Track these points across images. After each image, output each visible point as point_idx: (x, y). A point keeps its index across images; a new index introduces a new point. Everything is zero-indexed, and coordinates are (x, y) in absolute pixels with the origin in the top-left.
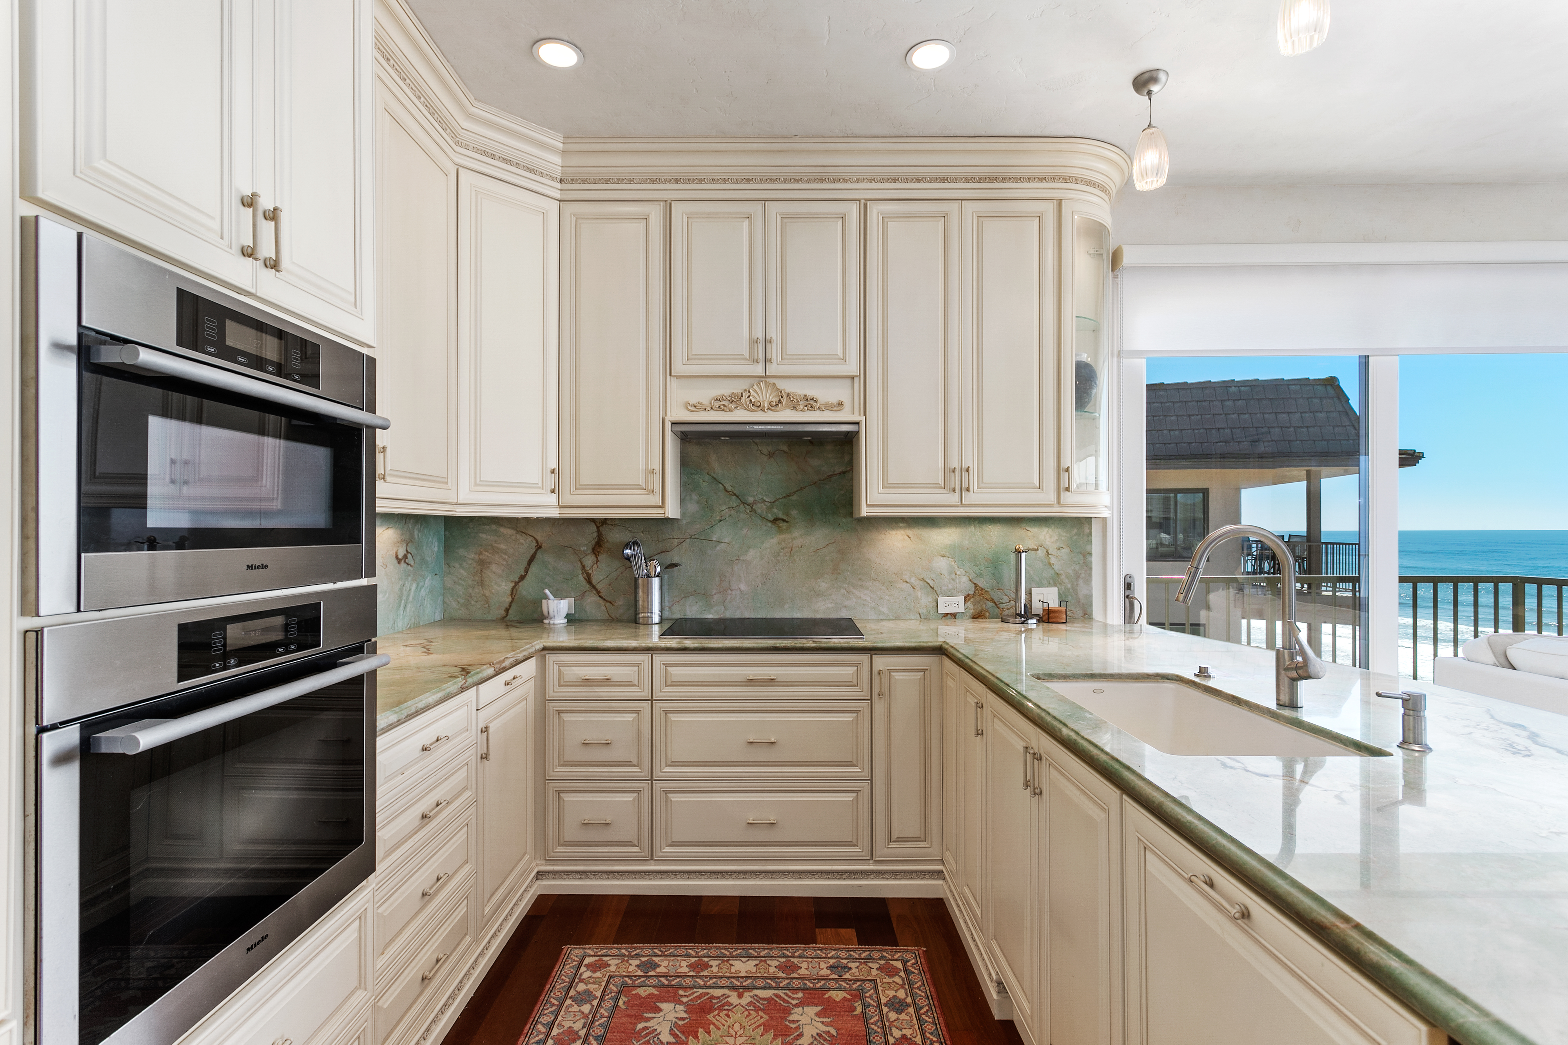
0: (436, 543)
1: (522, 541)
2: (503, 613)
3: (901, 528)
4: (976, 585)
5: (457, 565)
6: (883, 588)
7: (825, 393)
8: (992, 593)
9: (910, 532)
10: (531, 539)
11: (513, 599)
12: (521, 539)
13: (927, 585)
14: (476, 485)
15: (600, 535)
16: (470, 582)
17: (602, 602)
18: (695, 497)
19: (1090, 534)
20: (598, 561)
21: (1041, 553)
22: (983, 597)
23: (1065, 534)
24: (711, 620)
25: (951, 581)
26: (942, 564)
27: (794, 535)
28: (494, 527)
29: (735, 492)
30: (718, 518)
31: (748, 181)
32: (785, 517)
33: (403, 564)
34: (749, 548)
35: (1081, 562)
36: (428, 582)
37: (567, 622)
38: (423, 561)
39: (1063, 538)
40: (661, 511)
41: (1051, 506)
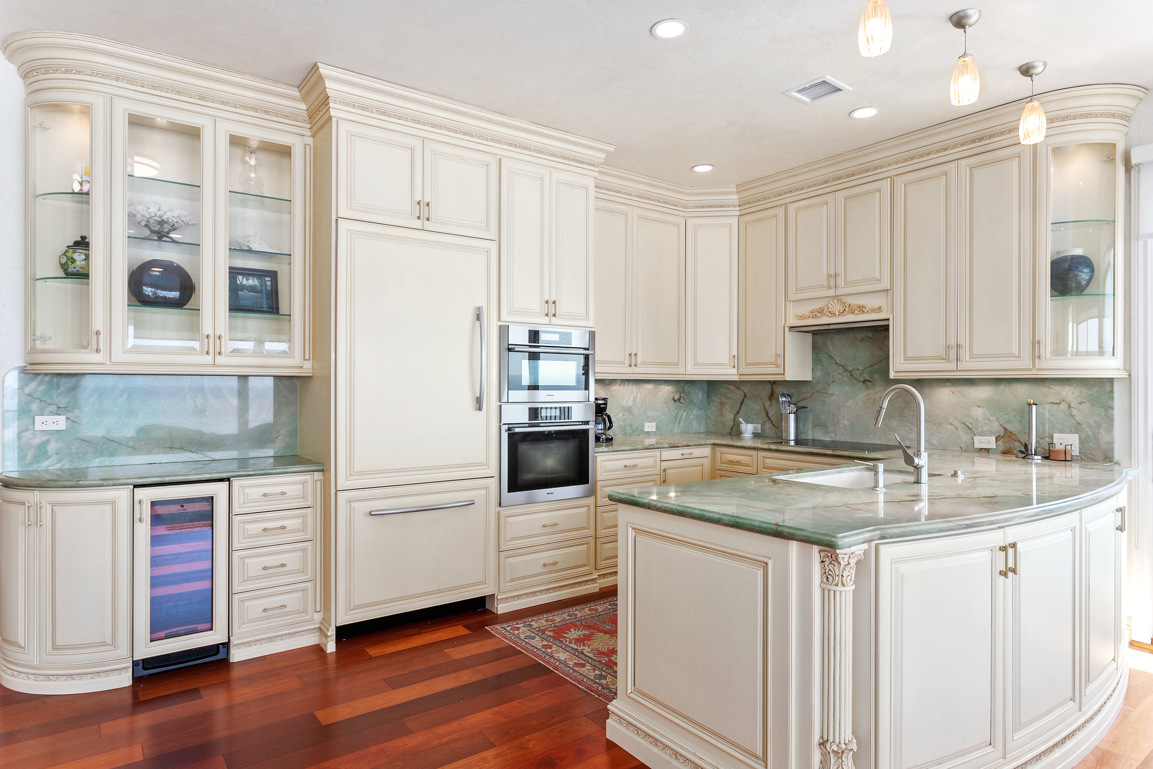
0: (701, 393)
1: (738, 393)
2: (730, 430)
3: (947, 386)
4: (1005, 429)
5: (712, 405)
6: (934, 427)
7: (870, 302)
8: (1019, 436)
9: (953, 389)
10: (742, 391)
11: (734, 423)
12: (738, 391)
13: (966, 427)
14: (694, 365)
15: (772, 390)
16: (717, 413)
17: (773, 427)
18: (819, 367)
19: (1112, 391)
20: (771, 404)
21: (1063, 406)
22: (1011, 438)
23: (1086, 392)
24: (828, 442)
25: (985, 425)
26: (979, 413)
27: (876, 391)
28: (726, 385)
29: (841, 364)
30: (832, 380)
31: (826, 182)
32: (870, 379)
33: (677, 402)
34: (849, 398)
35: (1103, 415)
36: (695, 412)
37: (753, 436)
38: (691, 402)
39: (1084, 395)
40: (782, 376)
41: (1030, 370)
